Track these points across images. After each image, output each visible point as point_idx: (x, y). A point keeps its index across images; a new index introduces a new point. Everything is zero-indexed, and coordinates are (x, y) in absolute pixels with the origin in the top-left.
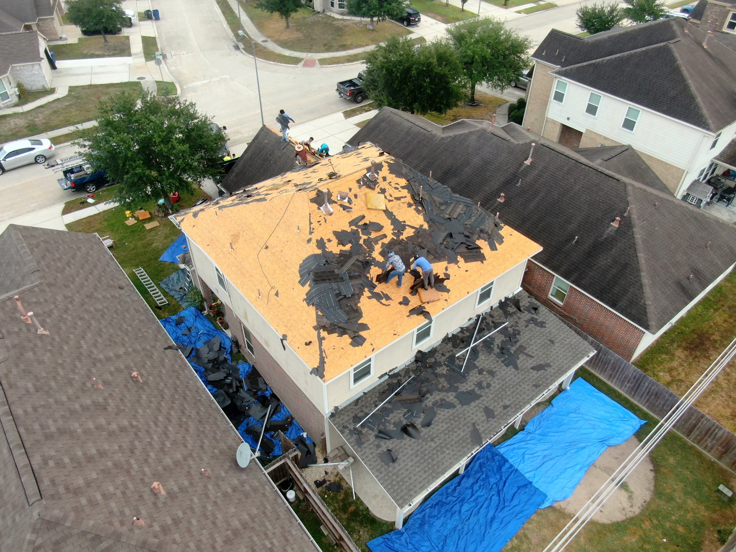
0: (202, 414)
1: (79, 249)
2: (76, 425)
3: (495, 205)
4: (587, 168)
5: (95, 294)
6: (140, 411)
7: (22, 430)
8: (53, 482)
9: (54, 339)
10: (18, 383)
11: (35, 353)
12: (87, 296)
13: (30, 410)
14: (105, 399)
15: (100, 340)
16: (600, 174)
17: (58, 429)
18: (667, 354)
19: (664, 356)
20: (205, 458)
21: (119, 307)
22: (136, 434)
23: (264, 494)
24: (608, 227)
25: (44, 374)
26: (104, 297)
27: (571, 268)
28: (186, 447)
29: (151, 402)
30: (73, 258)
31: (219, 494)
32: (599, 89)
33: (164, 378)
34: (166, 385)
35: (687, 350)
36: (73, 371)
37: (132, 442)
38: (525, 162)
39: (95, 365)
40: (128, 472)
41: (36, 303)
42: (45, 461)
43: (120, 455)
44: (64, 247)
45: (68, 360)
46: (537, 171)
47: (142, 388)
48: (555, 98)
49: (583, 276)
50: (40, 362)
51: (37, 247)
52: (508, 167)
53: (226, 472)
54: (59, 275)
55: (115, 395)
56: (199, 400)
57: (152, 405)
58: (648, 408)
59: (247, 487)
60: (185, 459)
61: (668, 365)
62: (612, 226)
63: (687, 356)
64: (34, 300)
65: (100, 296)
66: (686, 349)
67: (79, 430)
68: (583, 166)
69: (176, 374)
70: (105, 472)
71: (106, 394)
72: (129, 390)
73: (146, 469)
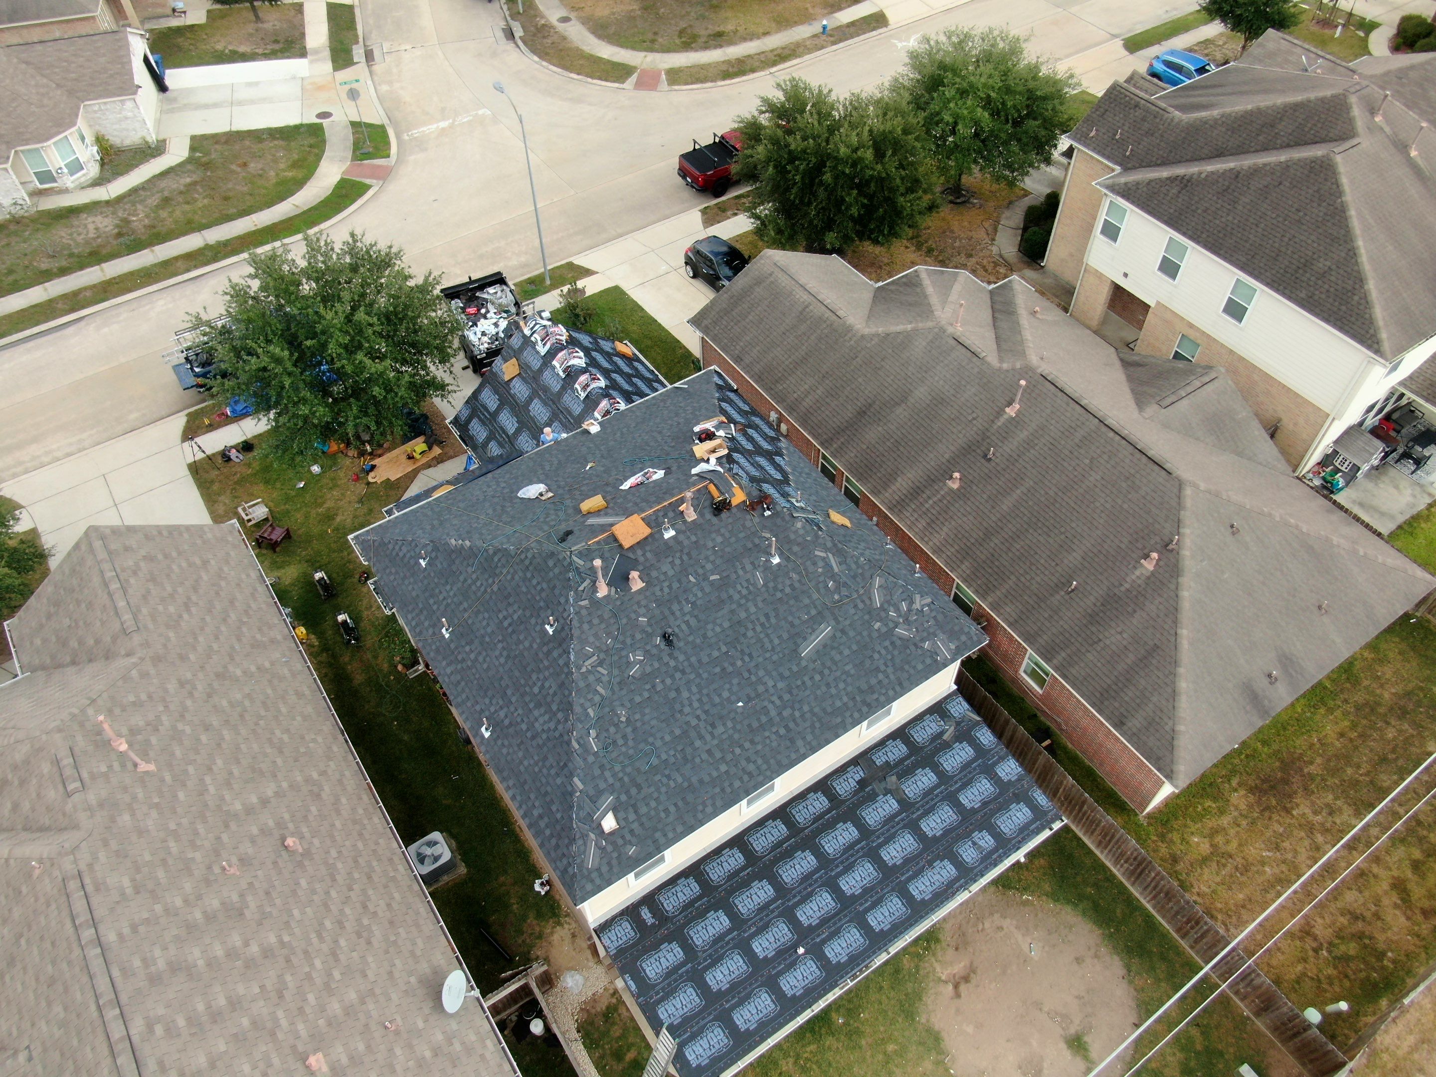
0: (395, 906)
1: (205, 563)
2: (197, 952)
3: (942, 493)
4: (1118, 438)
5: (231, 668)
6: (296, 912)
7: (116, 973)
8: (161, 1064)
9: (163, 780)
10: (108, 880)
11: (133, 815)
12: (218, 675)
13: (126, 931)
14: (242, 896)
15: (236, 772)
16: (1138, 455)
17: (170, 964)
18: (1215, 799)
19: (1208, 803)
20: (394, 996)
21: (269, 691)
22: (288, 961)
23: (482, 1056)
24: (1135, 568)
25: (148, 857)
26: (244, 672)
27: (1057, 641)
28: (365, 976)
29: (314, 892)
30: (195, 589)
31: (411, 1063)
32: (1184, 234)
33: (338, 838)
34: (340, 852)
35: (1254, 794)
36: (193, 845)
37: (280, 976)
38: (1007, 410)
39: (227, 826)
40: (273, 1034)
41: (134, 704)
42: (150, 1028)
43: (262, 1003)
44: (180, 566)
45: (185, 821)
46: (1026, 433)
47: (300, 865)
48: (1102, 232)
49: (1075, 658)
50: (141, 832)
51: (135, 573)
52: (974, 415)
53: (426, 1021)
54: (171, 634)
55: (257, 885)
56: (394, 879)
57: (315, 897)
58: (1154, 908)
59: (457, 1046)
60: (363, 1002)
61: (1210, 823)
62: (1142, 565)
63: (1250, 806)
64: (131, 698)
65: (239, 672)
66: (1251, 790)
67: (201, 963)
68: (1111, 434)
69: (357, 827)
70: (238, 1039)
71: (244, 885)
72: (280, 873)
73: (301, 1027)
